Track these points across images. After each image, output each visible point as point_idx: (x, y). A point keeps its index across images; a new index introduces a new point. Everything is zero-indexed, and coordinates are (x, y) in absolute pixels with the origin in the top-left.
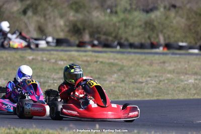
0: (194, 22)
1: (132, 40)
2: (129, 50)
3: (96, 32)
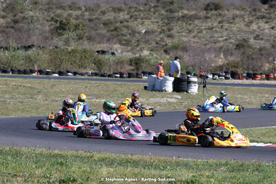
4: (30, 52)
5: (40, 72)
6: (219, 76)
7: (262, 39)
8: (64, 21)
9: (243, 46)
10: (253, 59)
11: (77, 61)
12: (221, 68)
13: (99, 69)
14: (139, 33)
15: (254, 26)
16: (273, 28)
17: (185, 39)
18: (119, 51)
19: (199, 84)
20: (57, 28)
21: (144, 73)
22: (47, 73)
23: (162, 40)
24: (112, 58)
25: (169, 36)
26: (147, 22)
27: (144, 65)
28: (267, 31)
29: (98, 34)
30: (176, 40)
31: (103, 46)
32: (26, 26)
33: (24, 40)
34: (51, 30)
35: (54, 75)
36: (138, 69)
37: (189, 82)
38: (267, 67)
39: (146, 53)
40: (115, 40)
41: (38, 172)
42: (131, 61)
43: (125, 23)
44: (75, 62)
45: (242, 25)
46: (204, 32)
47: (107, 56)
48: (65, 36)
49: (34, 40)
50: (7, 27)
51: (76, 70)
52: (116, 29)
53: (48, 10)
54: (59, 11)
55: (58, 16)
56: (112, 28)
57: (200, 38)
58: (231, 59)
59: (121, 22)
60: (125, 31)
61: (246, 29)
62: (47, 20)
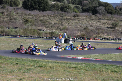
0: (24, 31)
1: (13, 35)
3: (6, 33)
4: (16, 29)
5: (20, 36)
6: (78, 38)
7: (92, 27)
8: (27, 19)
9: (86, 29)
10: (89, 33)
12: (79, 36)
13: (39, 35)
14: (52, 24)
15: (90, 22)
16: (96, 23)
17: (67, 26)
18: (45, 30)
19: (73, 41)
20: (25, 22)
21: (54, 37)
22: (22, 36)
23: (59, 26)
24: (43, 32)
25: (61, 25)
26: (54, 20)
27: (54, 34)
28: (94, 24)
29: (38, 24)
30: (64, 26)
31: (40, 28)
32: (15, 21)
33: (14, 25)
34: (23, 22)
35: (24, 37)
36: (52, 36)
37: (69, 40)
38: (94, 36)
39: (54, 30)
40: (44, 26)
41: (31, 64)
42: (50, 33)
43: (47, 21)
44: (31, 33)
45: (86, 22)
46: (73, 24)
47: (42, 31)
48: (28, 24)
49: (17, 25)
50: (8, 21)
51: (32, 36)
52: (44, 22)
53: (22, 15)
54: (25, 16)
55: (25, 18)
56: (43, 22)
57: (72, 26)
58: (82, 33)
59: (46, 20)
60: (47, 23)
61: (87, 23)
62: (21, 19)
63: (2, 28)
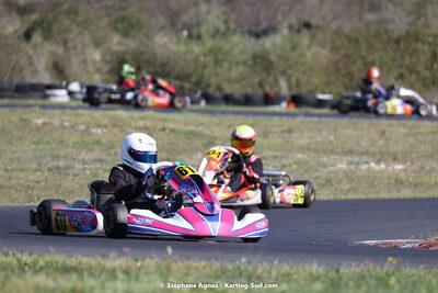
0: (344, 56)
1: (228, 89)
2: (224, 108)
5: (296, 100)
11: (420, 68)
44: (411, 70)
63: (125, 34)
